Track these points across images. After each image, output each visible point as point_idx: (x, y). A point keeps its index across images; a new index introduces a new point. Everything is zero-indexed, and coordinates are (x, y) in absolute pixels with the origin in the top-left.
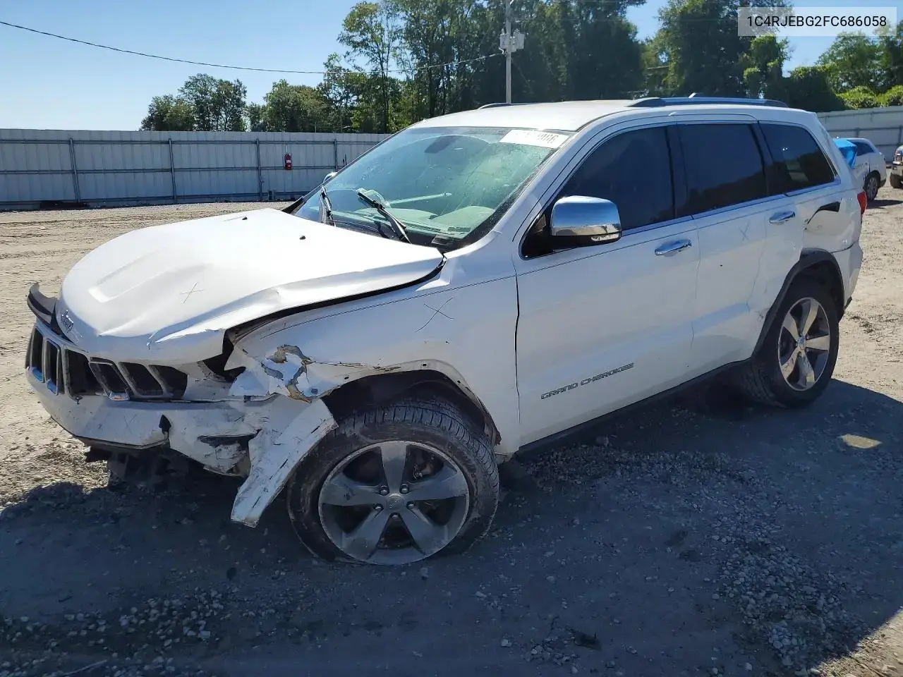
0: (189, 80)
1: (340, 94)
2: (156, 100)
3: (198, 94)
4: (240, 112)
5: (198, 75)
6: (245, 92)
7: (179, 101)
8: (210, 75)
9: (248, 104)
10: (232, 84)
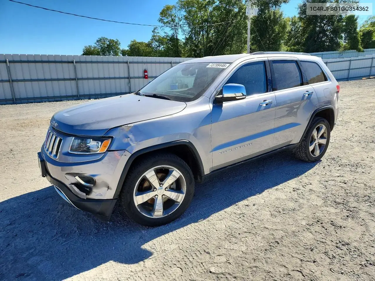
0: (98, 39)
1: (156, 45)
2: (86, 47)
3: (102, 45)
4: (118, 52)
5: (102, 37)
6: (120, 44)
7: (95, 47)
8: (106, 37)
9: (121, 49)
10: (114, 41)
